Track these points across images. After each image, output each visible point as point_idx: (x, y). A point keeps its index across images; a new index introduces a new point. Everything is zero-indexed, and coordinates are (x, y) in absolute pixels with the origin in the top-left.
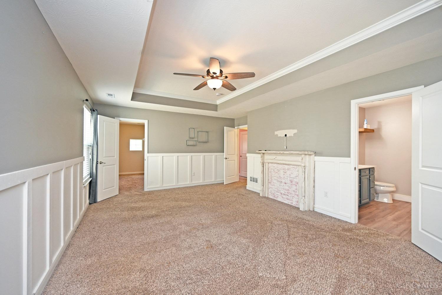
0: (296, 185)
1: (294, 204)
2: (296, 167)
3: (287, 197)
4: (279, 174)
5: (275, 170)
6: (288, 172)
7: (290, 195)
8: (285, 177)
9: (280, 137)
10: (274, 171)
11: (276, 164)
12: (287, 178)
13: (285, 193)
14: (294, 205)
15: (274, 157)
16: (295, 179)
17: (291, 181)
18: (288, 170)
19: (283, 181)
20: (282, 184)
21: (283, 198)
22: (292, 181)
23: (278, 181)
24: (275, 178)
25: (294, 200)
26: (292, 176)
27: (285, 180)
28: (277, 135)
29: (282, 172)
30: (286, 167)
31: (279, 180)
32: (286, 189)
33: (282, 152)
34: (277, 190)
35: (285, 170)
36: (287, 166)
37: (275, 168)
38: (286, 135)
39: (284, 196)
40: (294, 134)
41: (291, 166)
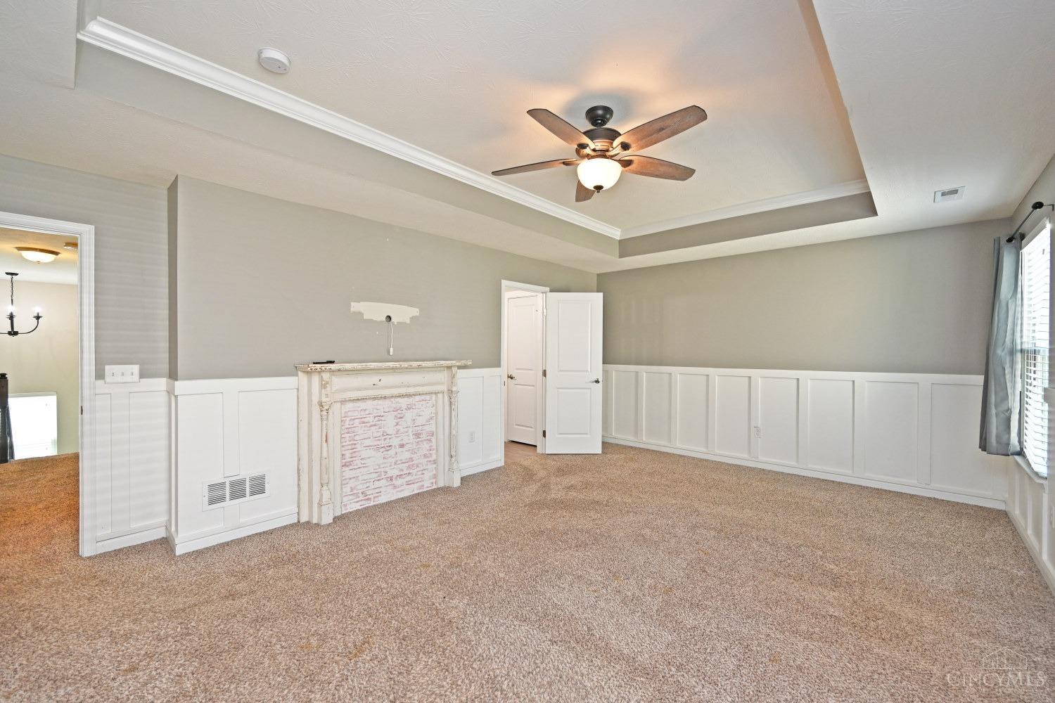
0: (430, 440)
1: (428, 485)
2: (428, 397)
3: (409, 478)
4: (380, 428)
5: (365, 420)
6: (409, 415)
7: (414, 472)
8: (402, 430)
9: (371, 321)
10: (364, 423)
11: (370, 403)
12: (406, 430)
13: (402, 470)
14: (428, 487)
15: (375, 379)
16: (425, 427)
17: (417, 435)
18: (409, 409)
19: (395, 442)
20: (392, 452)
21: (395, 487)
22: (420, 434)
23: (378, 448)
24: (367, 442)
25: (427, 475)
26: (420, 421)
27: (400, 438)
28: (361, 314)
29: (390, 421)
30: (404, 402)
31: (383, 443)
32: (404, 461)
33: (415, 364)
34: (374, 475)
35: (399, 412)
36: (406, 399)
37: (367, 412)
38: (389, 318)
39: (399, 482)
40: (412, 318)
41: (417, 398)
